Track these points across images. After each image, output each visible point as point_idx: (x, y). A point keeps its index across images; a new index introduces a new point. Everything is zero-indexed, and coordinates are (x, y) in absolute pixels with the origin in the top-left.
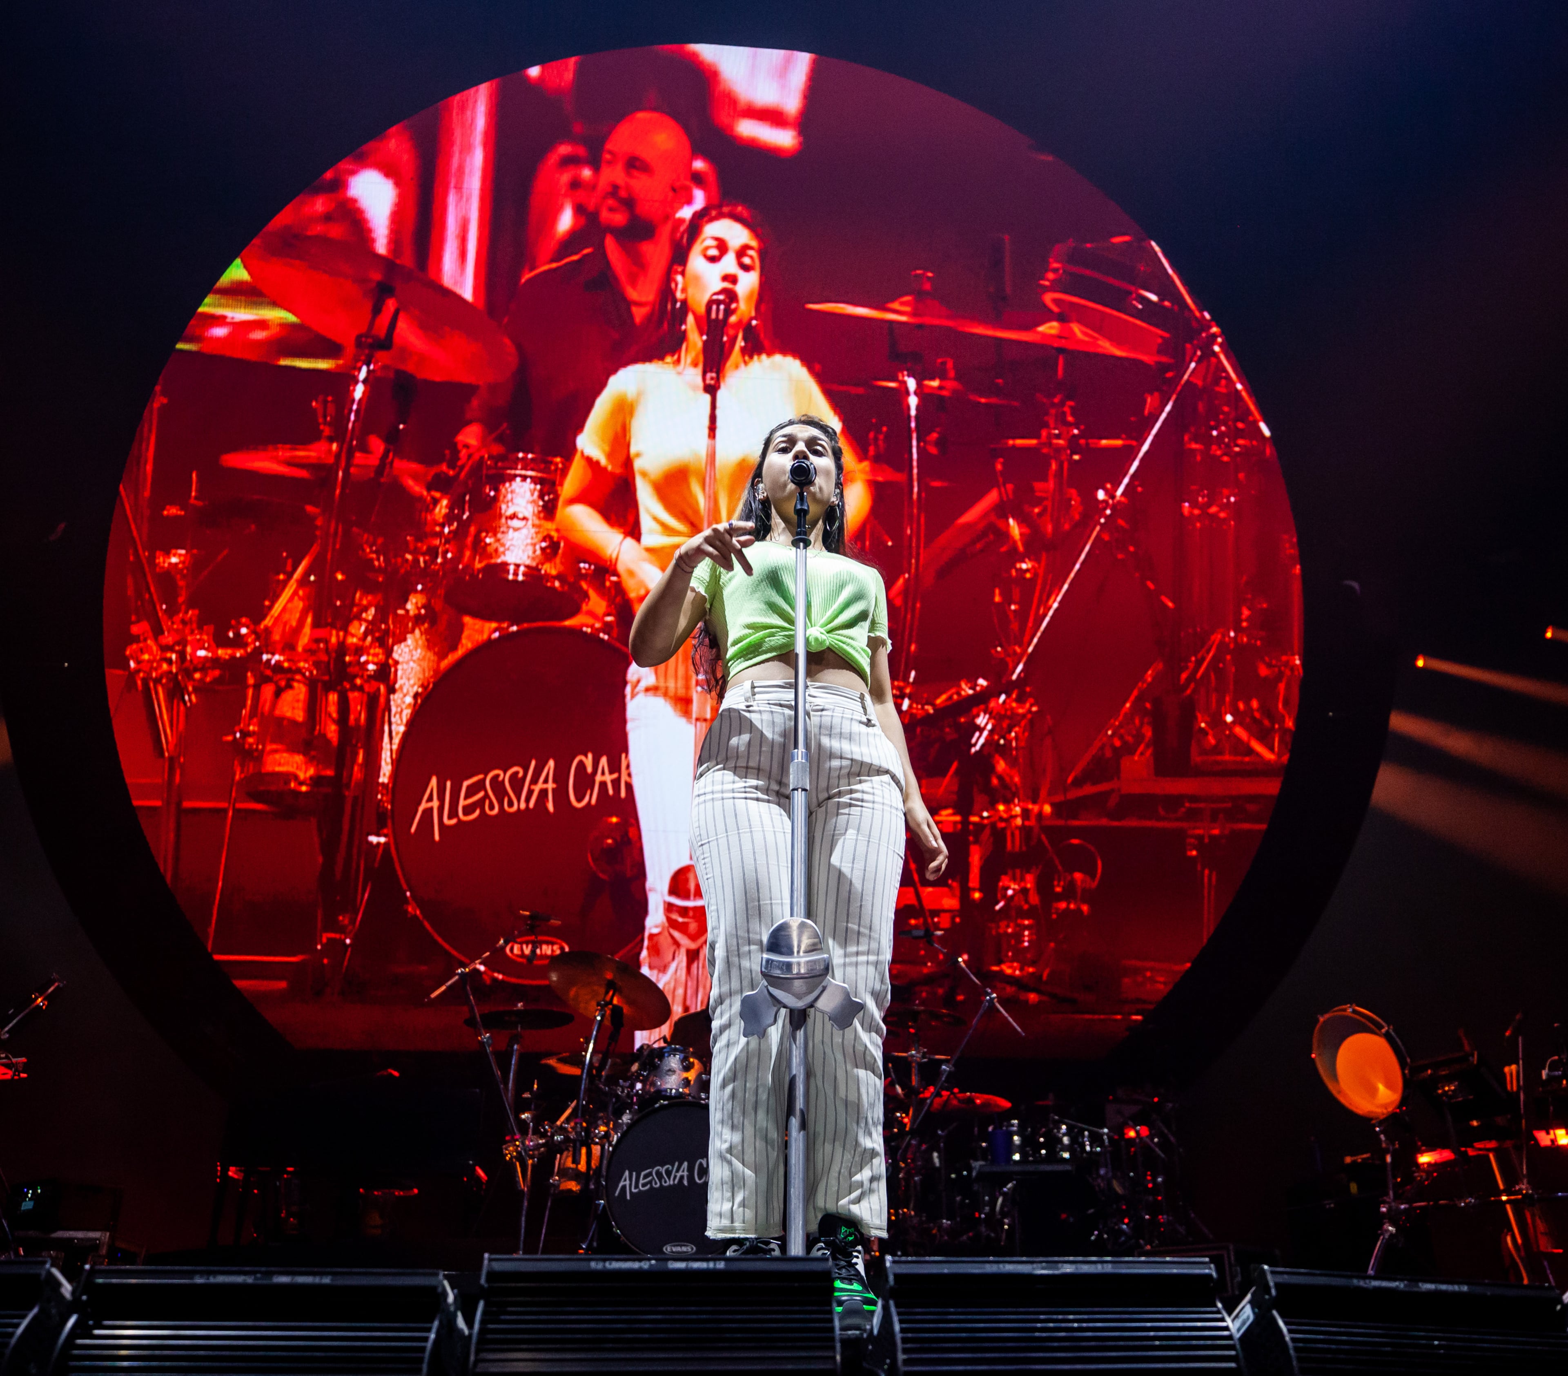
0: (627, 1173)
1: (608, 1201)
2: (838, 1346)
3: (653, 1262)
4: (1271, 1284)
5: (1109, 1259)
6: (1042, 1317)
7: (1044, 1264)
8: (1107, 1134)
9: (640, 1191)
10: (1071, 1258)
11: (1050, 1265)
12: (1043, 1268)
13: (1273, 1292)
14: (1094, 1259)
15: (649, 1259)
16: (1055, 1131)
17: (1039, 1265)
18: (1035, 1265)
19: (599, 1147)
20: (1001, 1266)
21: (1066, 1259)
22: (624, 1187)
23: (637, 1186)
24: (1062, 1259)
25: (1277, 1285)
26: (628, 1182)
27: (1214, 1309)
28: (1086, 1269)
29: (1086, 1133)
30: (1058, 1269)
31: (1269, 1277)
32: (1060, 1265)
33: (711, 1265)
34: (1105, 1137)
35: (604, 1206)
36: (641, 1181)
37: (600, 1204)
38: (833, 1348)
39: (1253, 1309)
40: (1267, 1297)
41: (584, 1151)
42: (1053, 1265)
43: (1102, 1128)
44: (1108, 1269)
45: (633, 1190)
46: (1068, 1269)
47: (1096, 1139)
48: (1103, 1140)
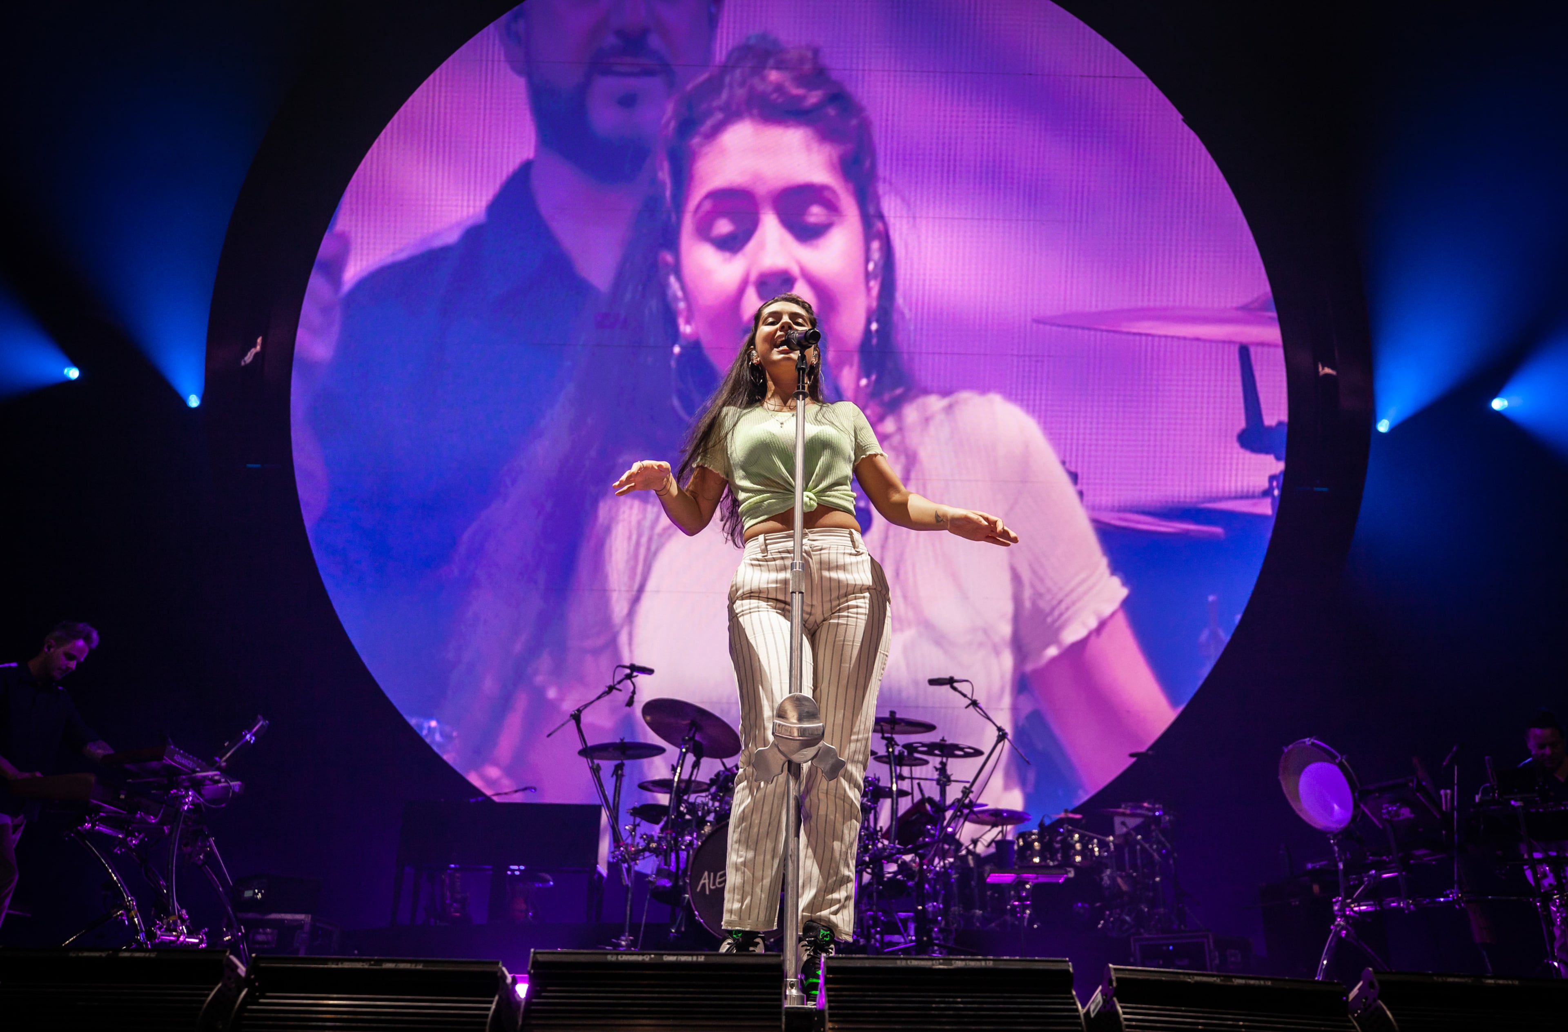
0: (706, 874)
1: (692, 895)
2: (784, 1018)
3: (653, 956)
4: (1114, 978)
5: (991, 957)
6: (937, 999)
7: (941, 961)
8: (1113, 842)
9: (717, 888)
10: (962, 957)
11: (945, 962)
12: (940, 964)
13: (1115, 984)
14: (980, 957)
15: (650, 954)
16: (1069, 838)
17: (938, 962)
18: (934, 962)
19: (685, 853)
20: (909, 962)
21: (958, 957)
22: (704, 885)
23: (714, 884)
24: (955, 957)
25: (1118, 979)
26: (707, 881)
27: (1069, 996)
28: (972, 964)
29: (1095, 841)
30: (951, 965)
31: (1113, 973)
32: (953, 962)
33: (695, 958)
34: (1111, 844)
35: (689, 900)
36: (718, 880)
37: (685, 898)
38: (780, 1019)
39: (1102, 995)
40: (1111, 987)
41: (673, 856)
42: (948, 962)
43: (1108, 836)
44: (990, 964)
45: (712, 887)
46: (959, 964)
47: (1103, 845)
48: (1109, 847)
